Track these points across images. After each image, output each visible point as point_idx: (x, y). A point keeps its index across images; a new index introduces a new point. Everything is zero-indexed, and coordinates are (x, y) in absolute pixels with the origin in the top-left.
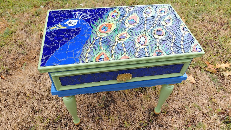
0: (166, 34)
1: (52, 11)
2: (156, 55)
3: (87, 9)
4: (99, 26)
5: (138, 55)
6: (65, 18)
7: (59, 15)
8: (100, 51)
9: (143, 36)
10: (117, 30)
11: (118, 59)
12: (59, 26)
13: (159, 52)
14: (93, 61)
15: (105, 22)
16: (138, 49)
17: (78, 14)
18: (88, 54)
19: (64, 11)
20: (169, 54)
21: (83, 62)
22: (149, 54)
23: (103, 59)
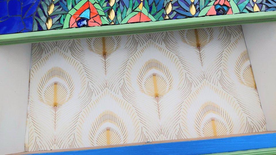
5: (172, 11)
11: (123, 22)
13: (224, 5)
14: (62, 27)
18: (55, 5)
20: (245, 11)
21: (40, 29)
22: (198, 10)
23: (87, 20)
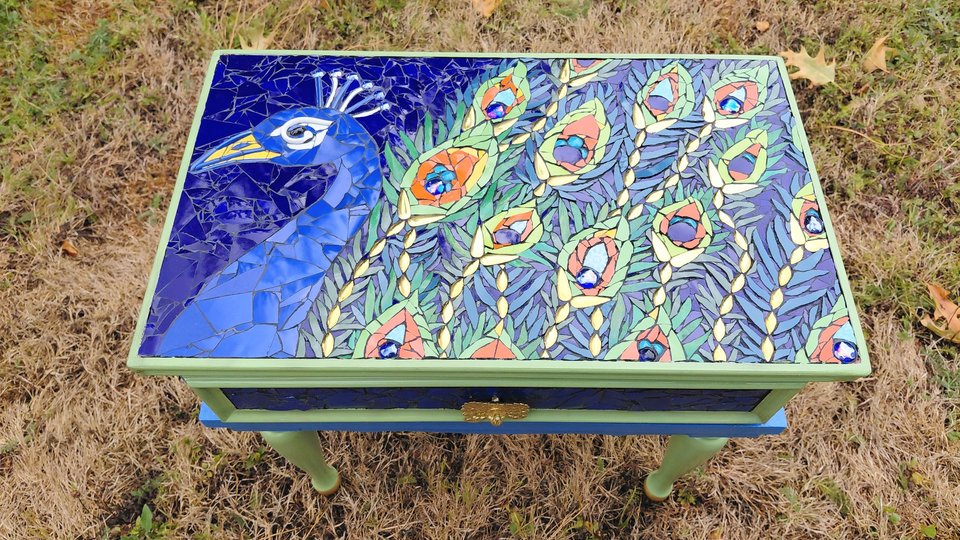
0: (712, 238)
1: (232, 57)
2: (637, 356)
3: (385, 59)
4: (416, 165)
5: (557, 344)
6: (280, 104)
7: (257, 81)
8: (395, 302)
9: (602, 241)
10: (493, 193)
11: (468, 353)
12: (248, 144)
13: (657, 342)
14: (352, 354)
15: (449, 143)
16: (564, 313)
17: (342, 81)
18: (342, 311)
19: (284, 57)
20: (697, 357)
21: (311, 355)
22: (606, 347)
23: (398, 346)
